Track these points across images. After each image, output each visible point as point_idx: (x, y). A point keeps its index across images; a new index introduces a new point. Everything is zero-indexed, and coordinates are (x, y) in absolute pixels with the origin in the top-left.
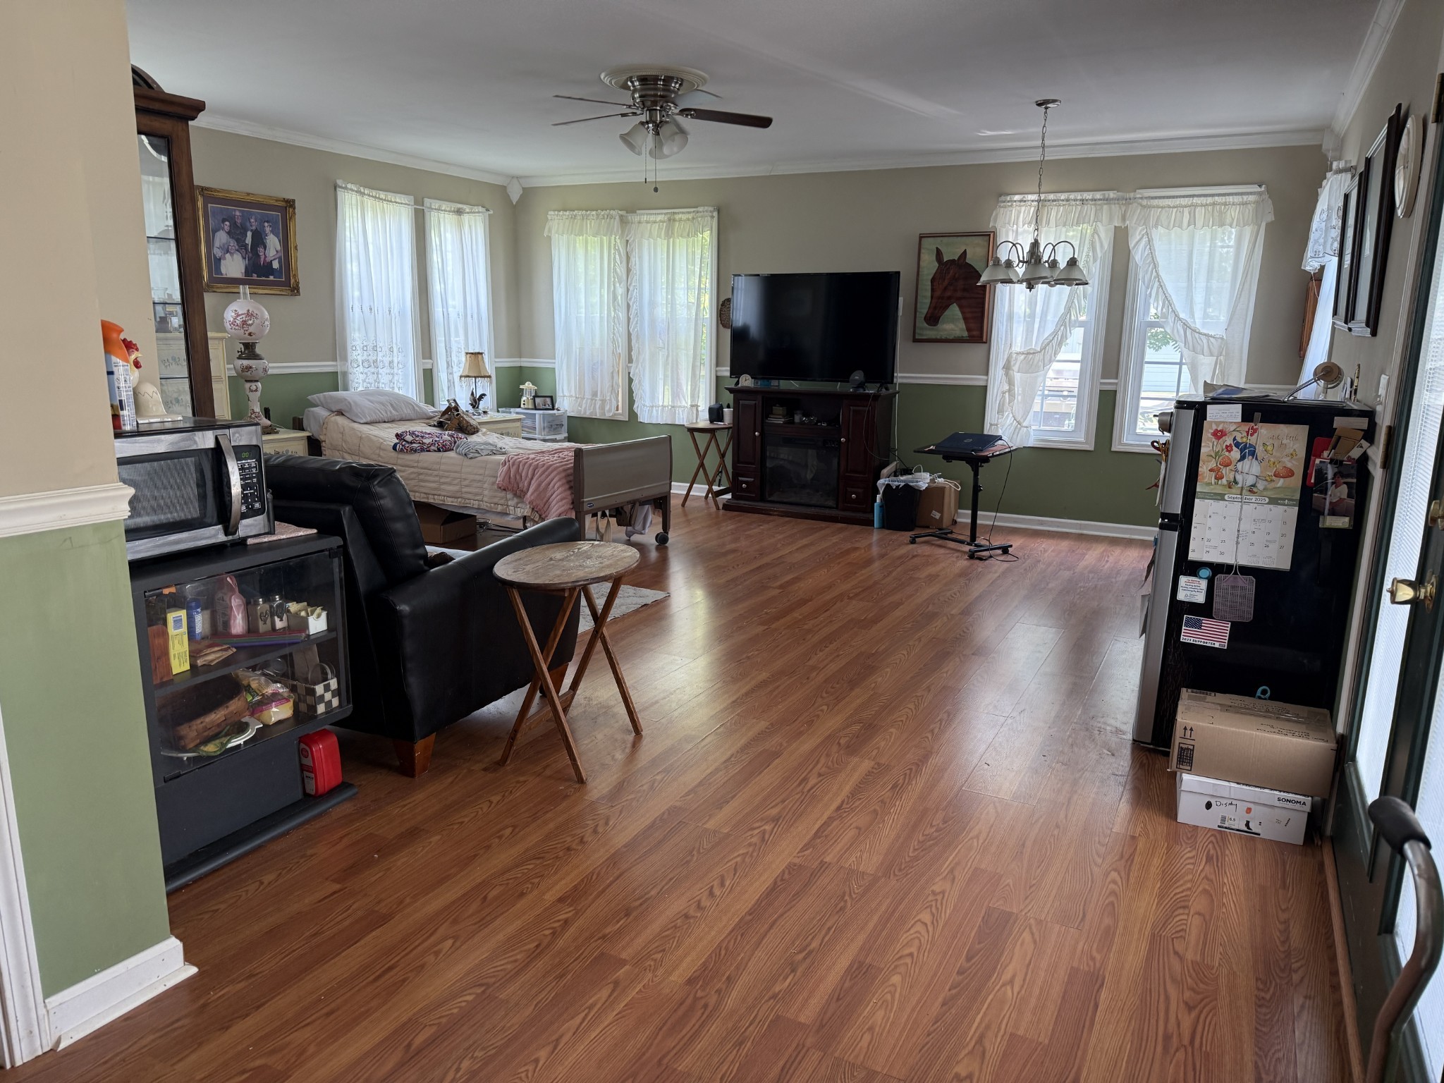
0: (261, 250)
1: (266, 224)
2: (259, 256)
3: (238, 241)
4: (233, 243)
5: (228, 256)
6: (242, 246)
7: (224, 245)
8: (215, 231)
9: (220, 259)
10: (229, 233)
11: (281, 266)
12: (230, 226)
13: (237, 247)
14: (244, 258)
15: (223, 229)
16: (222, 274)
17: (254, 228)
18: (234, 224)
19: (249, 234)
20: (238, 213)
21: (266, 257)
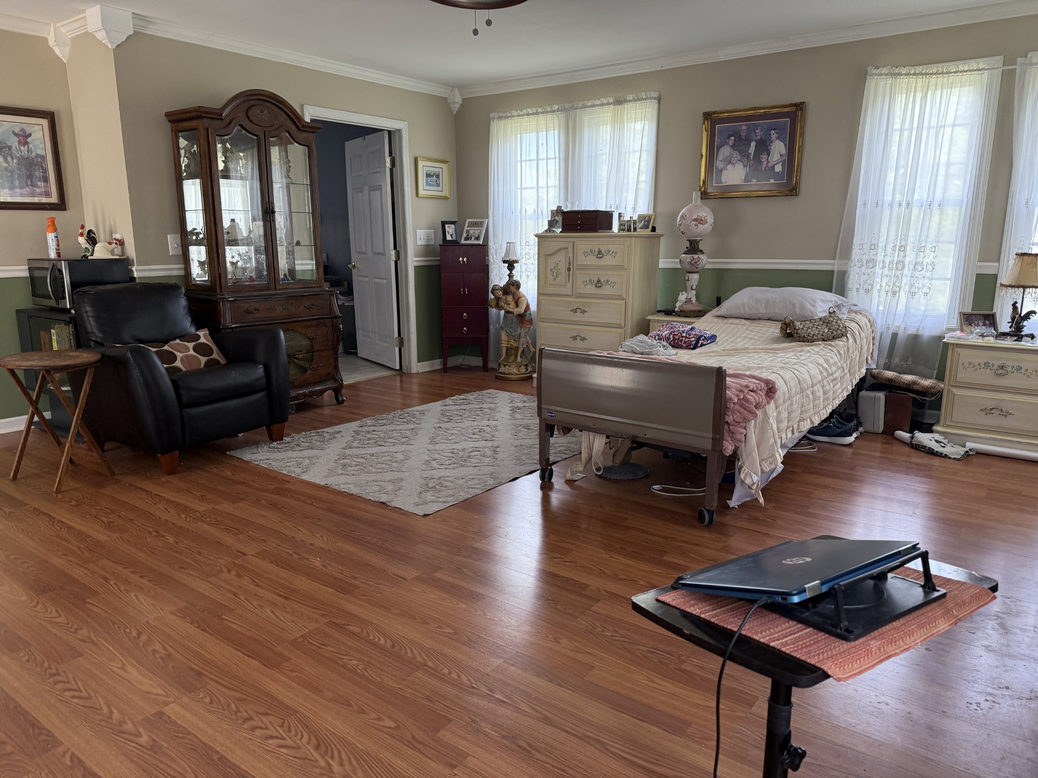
0: (764, 158)
1: (773, 132)
2: (762, 162)
3: (740, 152)
4: (736, 155)
5: (730, 166)
6: (744, 154)
7: (727, 157)
8: (719, 148)
9: (722, 171)
10: (733, 147)
11: (783, 169)
12: (735, 140)
13: (739, 158)
14: (745, 166)
15: (728, 144)
16: (721, 183)
17: (759, 138)
18: (739, 138)
19: (753, 144)
20: (744, 128)
21: (768, 162)
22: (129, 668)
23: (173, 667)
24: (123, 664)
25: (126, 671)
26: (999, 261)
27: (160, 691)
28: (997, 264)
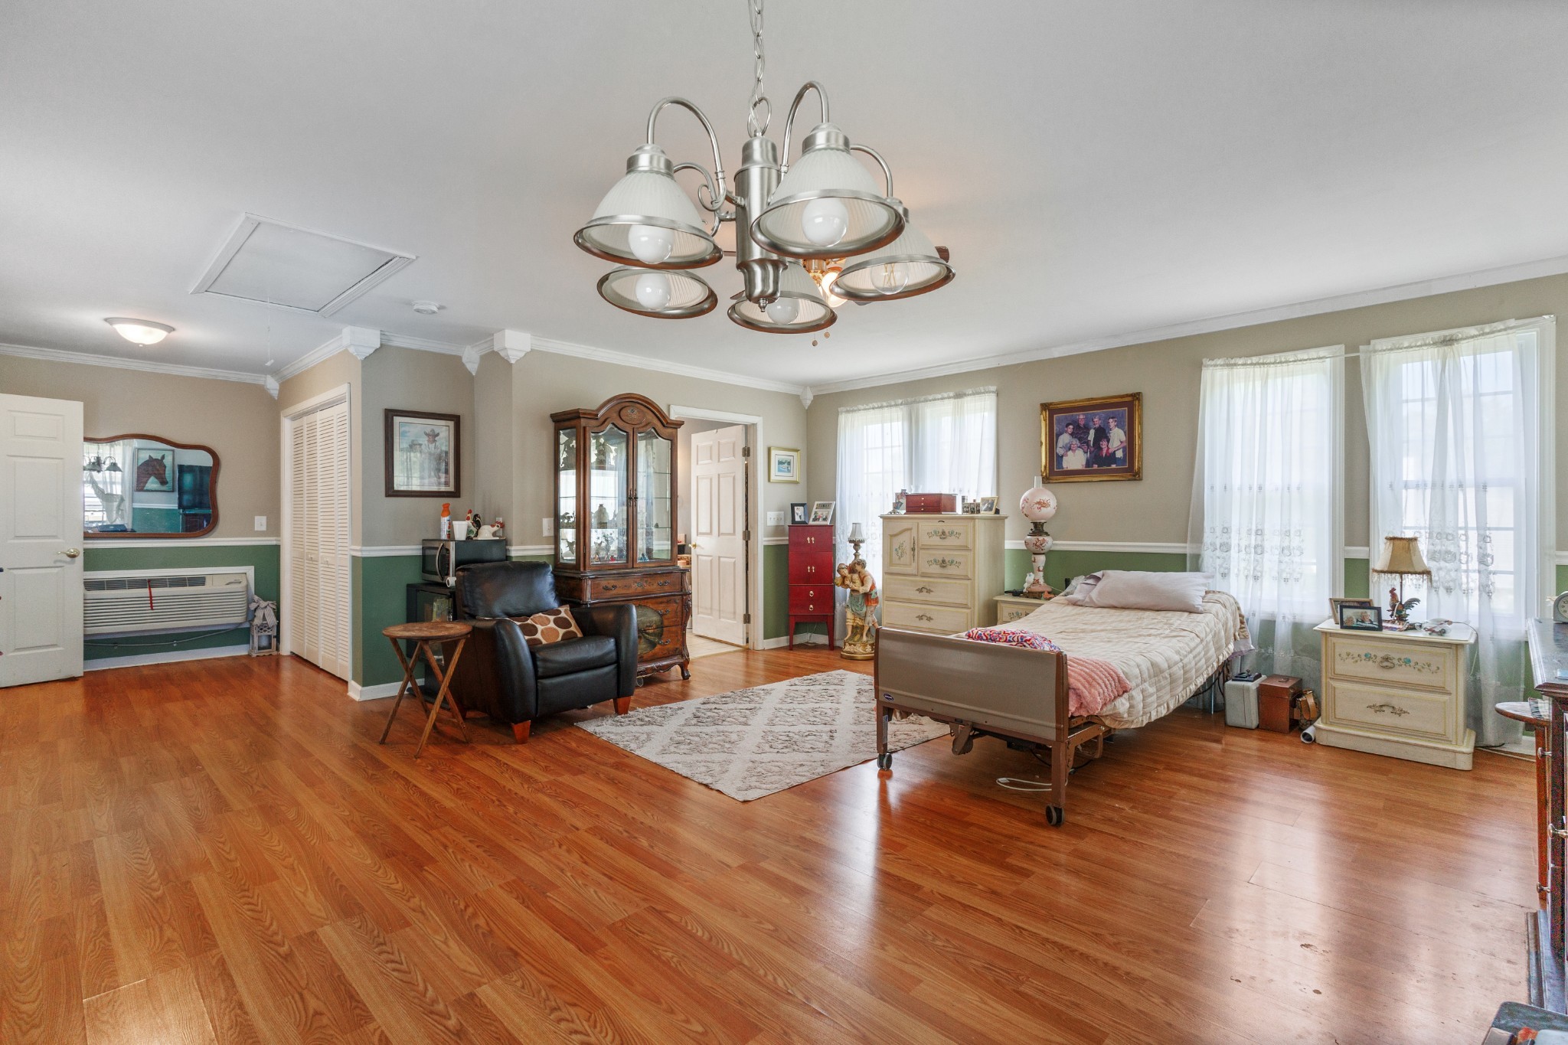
0: (1104, 444)
1: (1111, 420)
2: (1101, 449)
3: (1080, 439)
4: (1075, 442)
5: (1070, 453)
6: (1084, 441)
7: (1066, 444)
8: (1058, 435)
9: (1062, 456)
10: (1072, 434)
11: (1125, 455)
12: (1073, 429)
13: (1079, 444)
14: (1086, 452)
15: (1066, 432)
16: (1063, 468)
17: (1097, 426)
18: (1077, 426)
19: (1092, 432)
20: (1081, 417)
21: (1108, 449)
22: (451, 943)
23: (492, 945)
24: (446, 938)
25: (448, 946)
26: (1368, 544)
27: (475, 970)
28: (1367, 549)
